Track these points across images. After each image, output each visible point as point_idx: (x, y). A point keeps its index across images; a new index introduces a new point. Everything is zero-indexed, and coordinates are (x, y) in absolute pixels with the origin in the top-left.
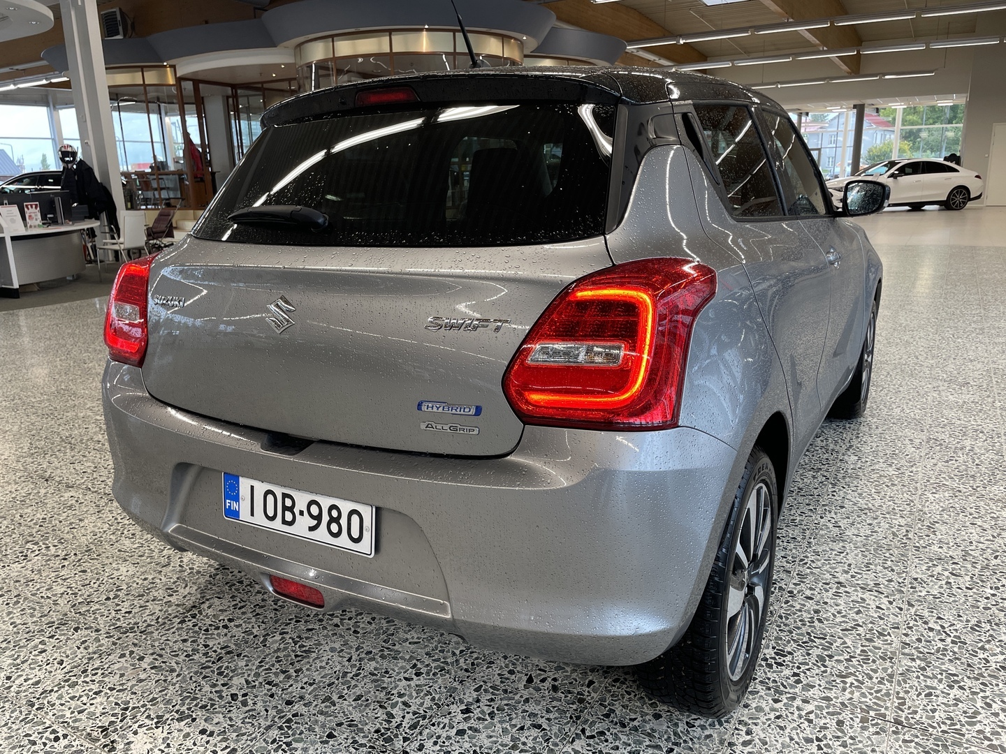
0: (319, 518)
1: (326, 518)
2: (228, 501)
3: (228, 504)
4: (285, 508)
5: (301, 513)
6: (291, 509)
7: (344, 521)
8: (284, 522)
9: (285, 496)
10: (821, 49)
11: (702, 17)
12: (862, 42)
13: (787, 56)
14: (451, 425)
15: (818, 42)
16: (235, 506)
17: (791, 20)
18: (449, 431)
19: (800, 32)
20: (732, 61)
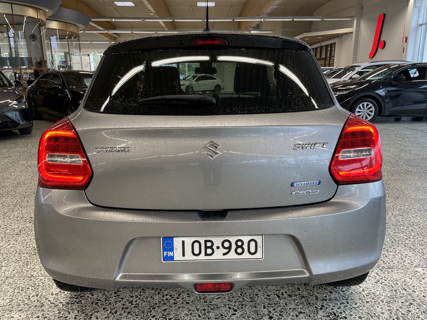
0: (230, 248)
1: (234, 247)
2: (165, 252)
3: (165, 254)
4: (206, 247)
5: (218, 248)
6: (211, 247)
7: (245, 247)
8: (206, 254)
9: (206, 241)
10: (166, 30)
11: (115, 10)
12: (176, 28)
13: (153, 31)
14: (306, 191)
15: (165, 27)
16: (170, 254)
17: (158, 17)
18: (306, 193)
19: (160, 22)
20: (131, 31)
